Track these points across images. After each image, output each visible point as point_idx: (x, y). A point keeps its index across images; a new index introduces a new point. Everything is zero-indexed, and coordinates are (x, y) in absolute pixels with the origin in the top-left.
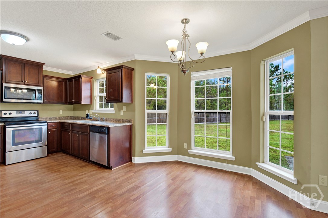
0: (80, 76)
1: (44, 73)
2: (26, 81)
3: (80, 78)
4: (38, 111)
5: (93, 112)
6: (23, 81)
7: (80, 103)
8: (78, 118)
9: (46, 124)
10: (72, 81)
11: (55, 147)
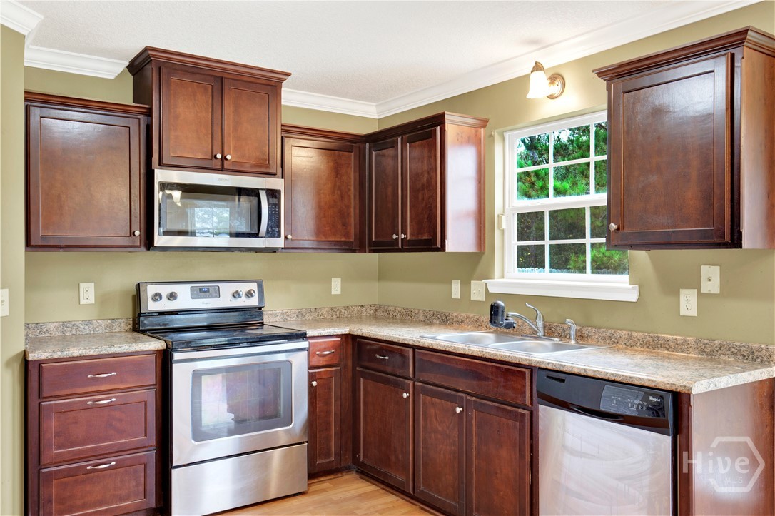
0: (439, 120)
1: (287, 119)
2: (229, 157)
3: (438, 129)
4: (260, 287)
5: (491, 290)
6: (219, 156)
7: (437, 250)
8: (407, 317)
9: (304, 344)
10: (394, 145)
11: (333, 449)
